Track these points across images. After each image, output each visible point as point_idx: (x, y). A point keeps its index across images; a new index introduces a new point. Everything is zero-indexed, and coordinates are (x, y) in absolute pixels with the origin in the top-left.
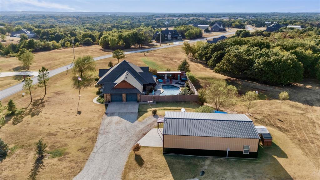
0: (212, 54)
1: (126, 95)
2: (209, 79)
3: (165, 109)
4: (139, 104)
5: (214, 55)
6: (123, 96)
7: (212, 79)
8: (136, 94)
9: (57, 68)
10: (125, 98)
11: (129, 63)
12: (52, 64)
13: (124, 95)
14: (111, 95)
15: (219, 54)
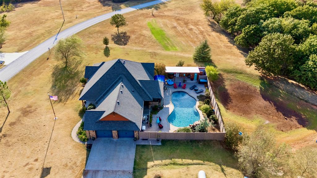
0: (242, 27)
2: (236, 72)
3: (174, 164)
4: (137, 145)
5: (245, 30)
6: (113, 132)
7: (241, 73)
8: (133, 131)
9: (39, 43)
10: (117, 134)
11: (125, 65)
12: (34, 34)
14: (95, 131)
15: (253, 30)
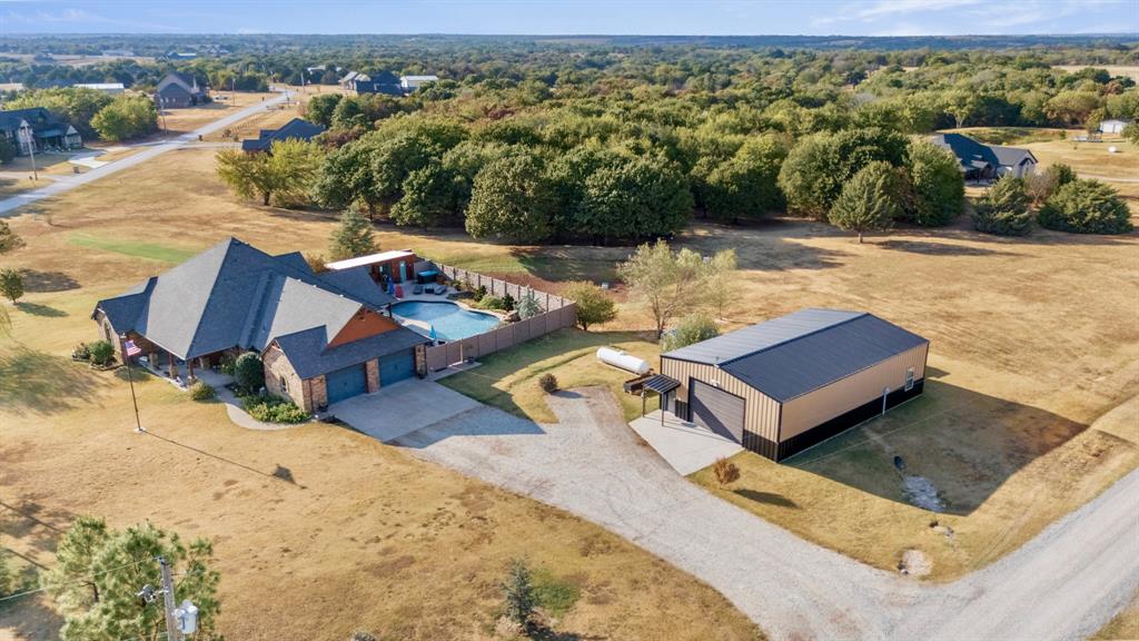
1: (381, 360)
4: (437, 382)
6: (369, 368)
8: (413, 352)
10: (377, 375)
13: (372, 365)
14: (329, 377)
